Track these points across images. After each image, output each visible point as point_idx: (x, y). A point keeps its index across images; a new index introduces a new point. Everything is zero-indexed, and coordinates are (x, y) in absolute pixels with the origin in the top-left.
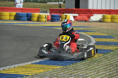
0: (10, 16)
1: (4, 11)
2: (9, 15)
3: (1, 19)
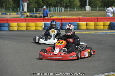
0: (104, 26)
1: (99, 21)
3: (95, 29)
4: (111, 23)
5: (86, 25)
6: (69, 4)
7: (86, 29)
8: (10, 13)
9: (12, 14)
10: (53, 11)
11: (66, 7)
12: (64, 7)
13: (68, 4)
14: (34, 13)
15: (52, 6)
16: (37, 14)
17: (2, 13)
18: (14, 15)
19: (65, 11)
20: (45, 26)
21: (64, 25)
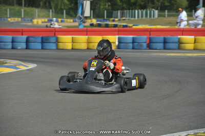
5: (195, 42)
6: (168, 4)
7: (194, 49)
8: (62, 19)
9: (67, 22)
10: (138, 17)
11: (162, 9)
12: (159, 8)
13: (167, 4)
14: (104, 19)
15: (138, 7)
16: (109, 21)
17: (49, 19)
18: (69, 22)
19: (159, 16)
20: (120, 42)
21: (154, 41)
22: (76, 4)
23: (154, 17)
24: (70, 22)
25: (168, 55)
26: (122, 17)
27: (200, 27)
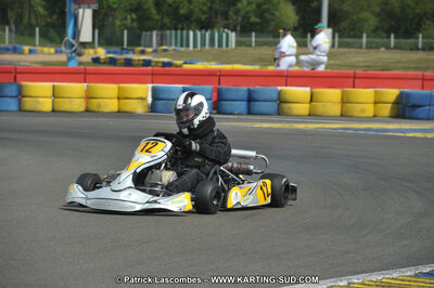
0: (375, 103)
2: (373, 101)
3: (344, 116)
4: (401, 93)
5: (311, 101)
6: (258, 20)
7: (309, 115)
8: (32, 48)
9: (42, 53)
10: (195, 46)
11: (245, 29)
12: (238, 28)
13: (254, 19)
14: (123, 49)
15: (193, 25)
16: (135, 53)
17: (3, 45)
18: (47, 54)
19: (239, 44)
20: (155, 98)
21: (226, 96)
22: (63, 14)
23: (227, 45)
24: (49, 54)
25: (257, 125)
26: (162, 45)
27: (322, 68)
